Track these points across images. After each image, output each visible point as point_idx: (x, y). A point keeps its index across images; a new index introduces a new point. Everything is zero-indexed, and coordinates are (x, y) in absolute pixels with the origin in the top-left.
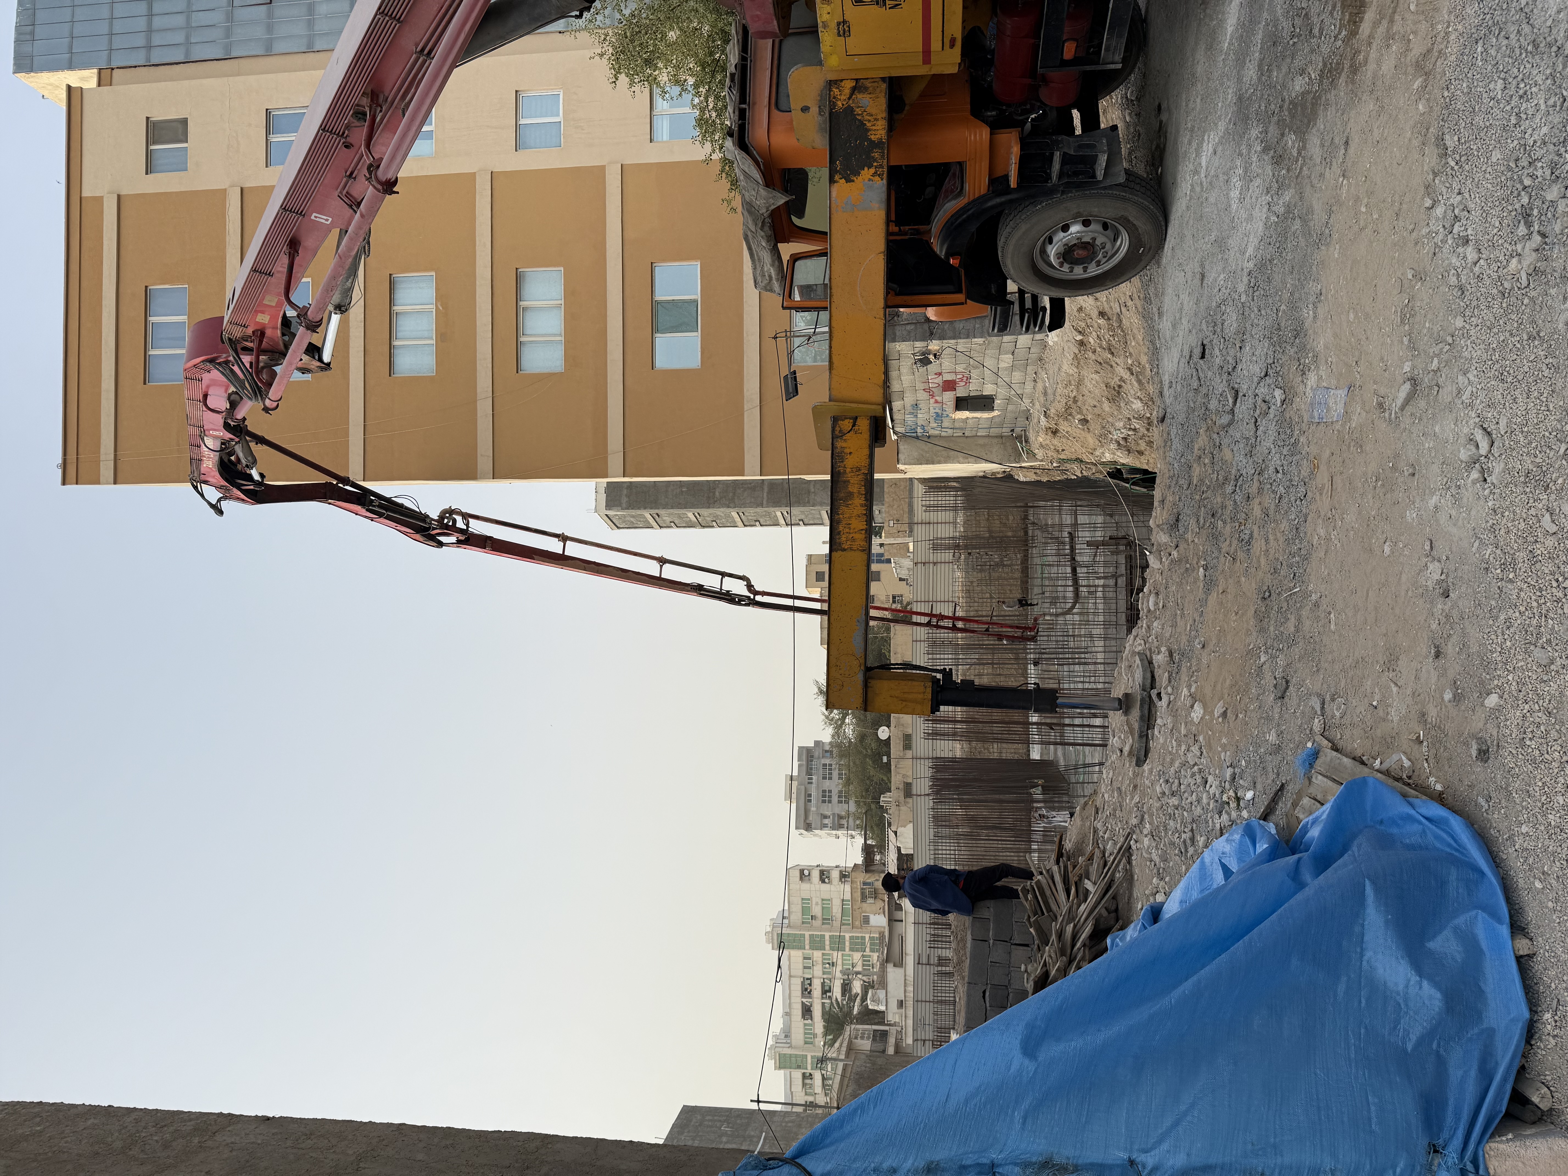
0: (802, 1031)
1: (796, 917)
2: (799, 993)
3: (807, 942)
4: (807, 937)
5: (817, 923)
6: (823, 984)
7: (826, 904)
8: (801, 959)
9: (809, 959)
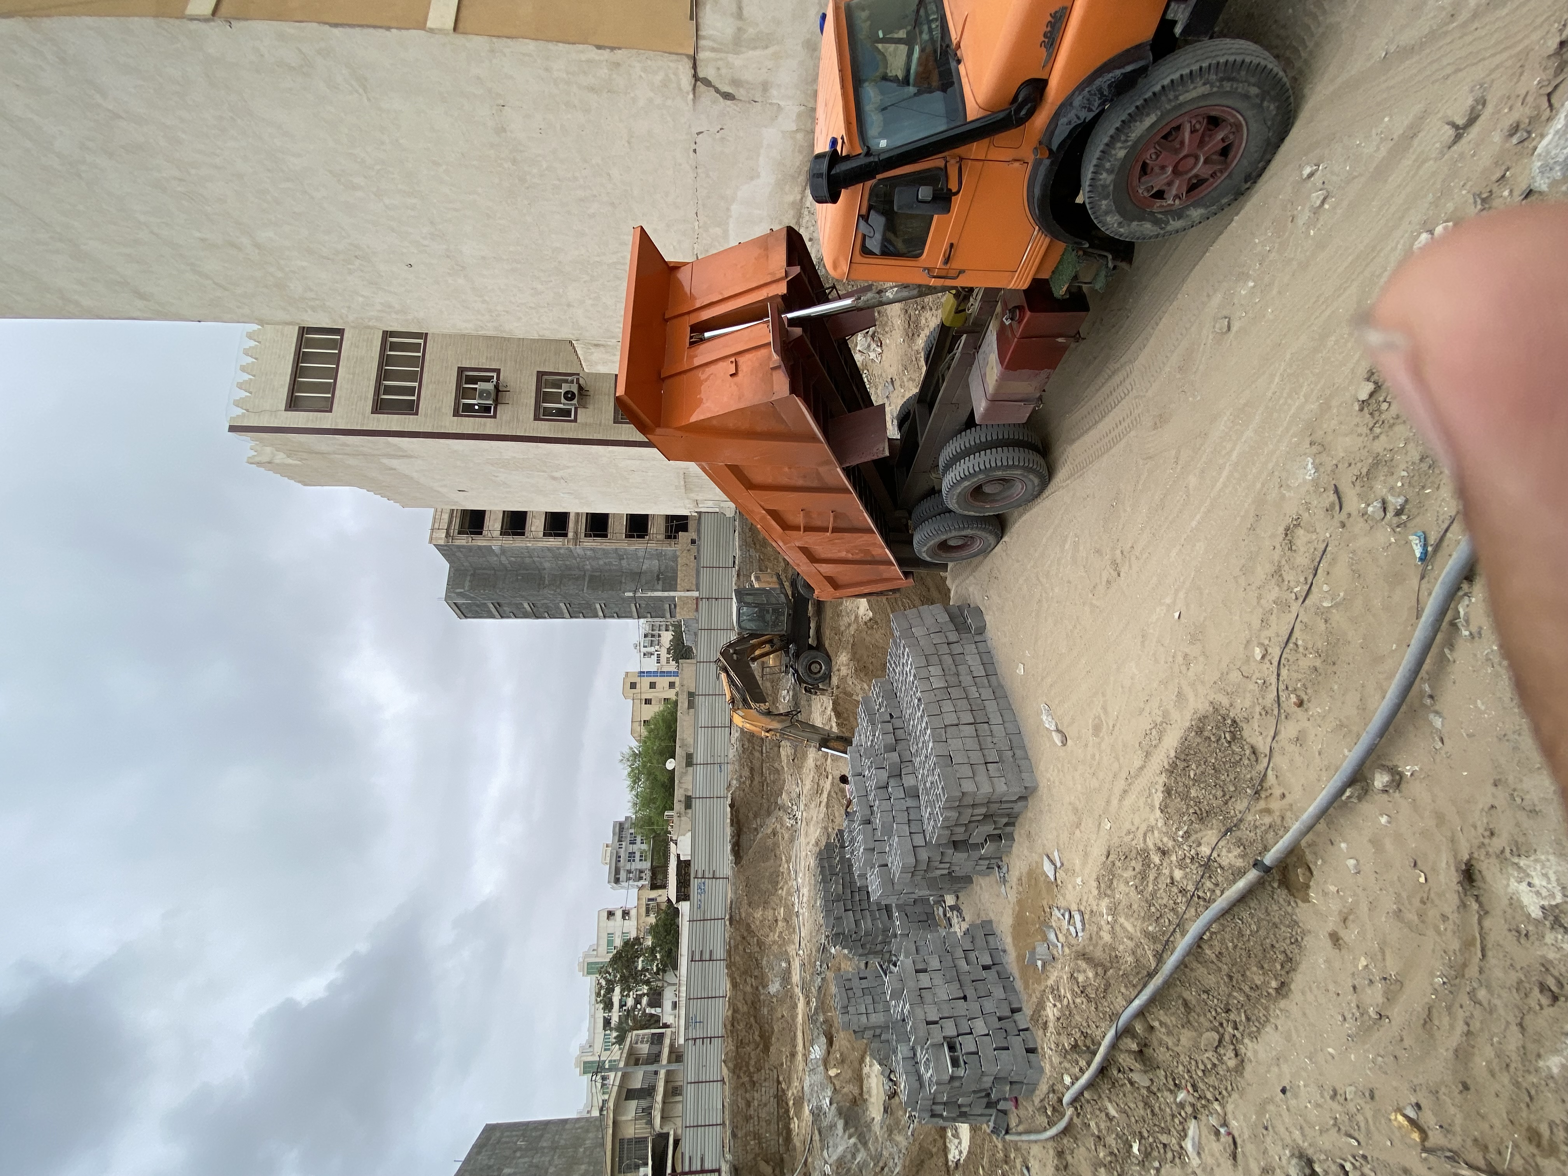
0: (602, 1040)
1: (603, 948)
7: (626, 936)
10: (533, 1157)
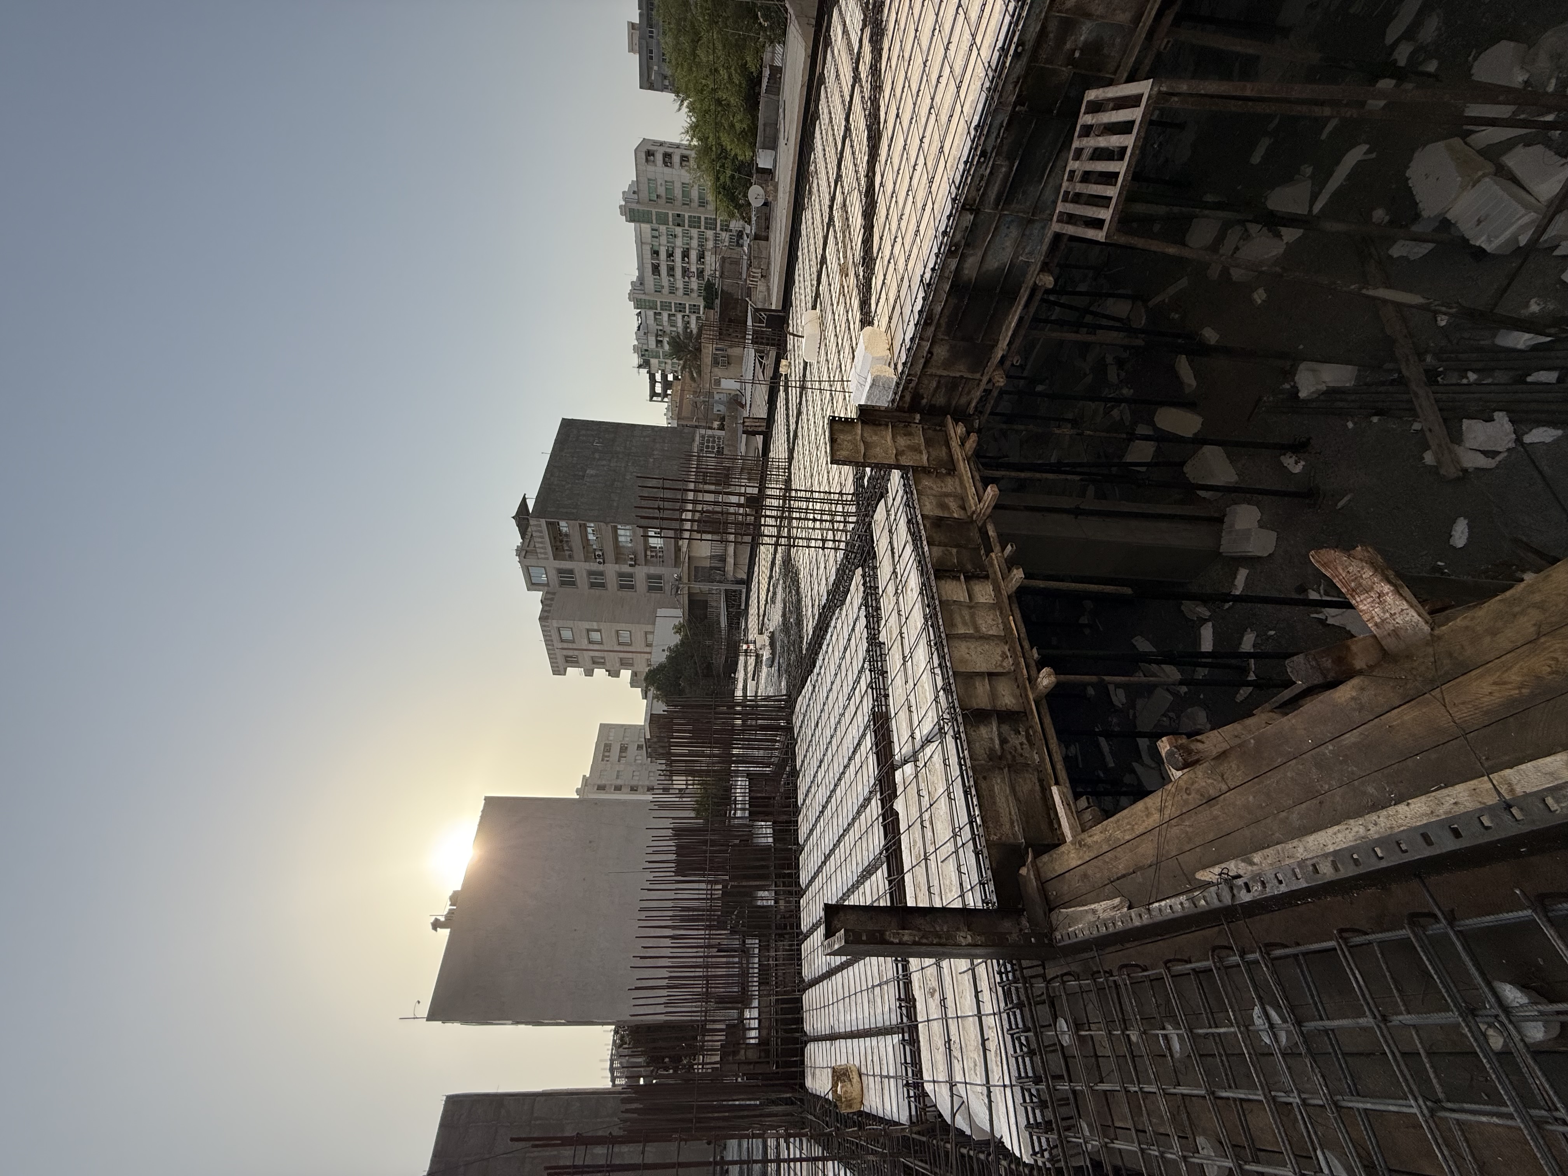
0: (652, 283)
1: (644, 195)
2: (649, 256)
3: (654, 217)
4: (654, 214)
5: (662, 201)
6: (667, 251)
7: (669, 186)
8: (649, 230)
9: (656, 230)
10: (610, 461)
